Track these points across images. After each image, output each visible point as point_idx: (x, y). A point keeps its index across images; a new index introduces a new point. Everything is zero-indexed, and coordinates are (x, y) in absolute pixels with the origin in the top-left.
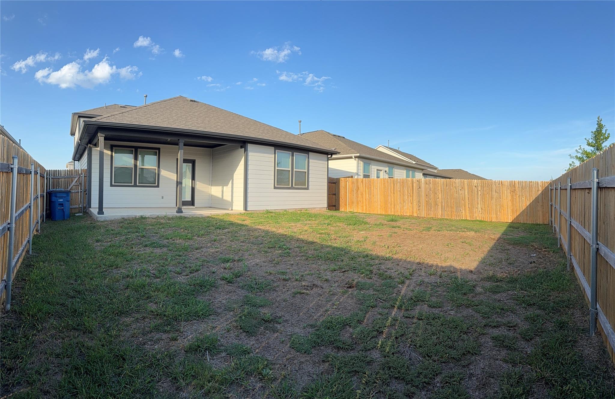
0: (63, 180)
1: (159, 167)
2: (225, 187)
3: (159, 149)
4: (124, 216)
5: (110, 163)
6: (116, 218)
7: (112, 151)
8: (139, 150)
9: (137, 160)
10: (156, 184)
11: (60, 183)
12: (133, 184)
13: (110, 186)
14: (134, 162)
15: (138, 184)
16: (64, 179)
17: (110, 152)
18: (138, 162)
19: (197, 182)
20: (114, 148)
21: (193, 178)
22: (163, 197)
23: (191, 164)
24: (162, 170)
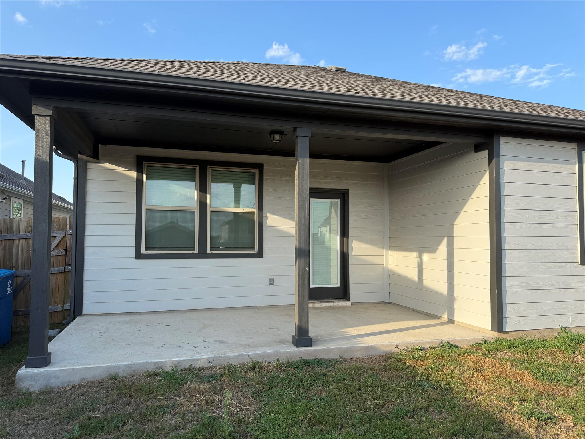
0: (22, 242)
1: (261, 208)
2: (426, 256)
3: (260, 167)
4: (118, 367)
5: (134, 200)
6: (90, 376)
7: (139, 171)
8: (210, 169)
9: (206, 193)
10: (256, 250)
11: (14, 251)
12: (196, 251)
13: (135, 259)
14: (199, 196)
15: (208, 251)
16: (24, 241)
17: (135, 173)
18: (209, 196)
19: (354, 241)
20: (145, 165)
21: (344, 232)
22: (271, 282)
23: (338, 201)
24: (268, 215)
